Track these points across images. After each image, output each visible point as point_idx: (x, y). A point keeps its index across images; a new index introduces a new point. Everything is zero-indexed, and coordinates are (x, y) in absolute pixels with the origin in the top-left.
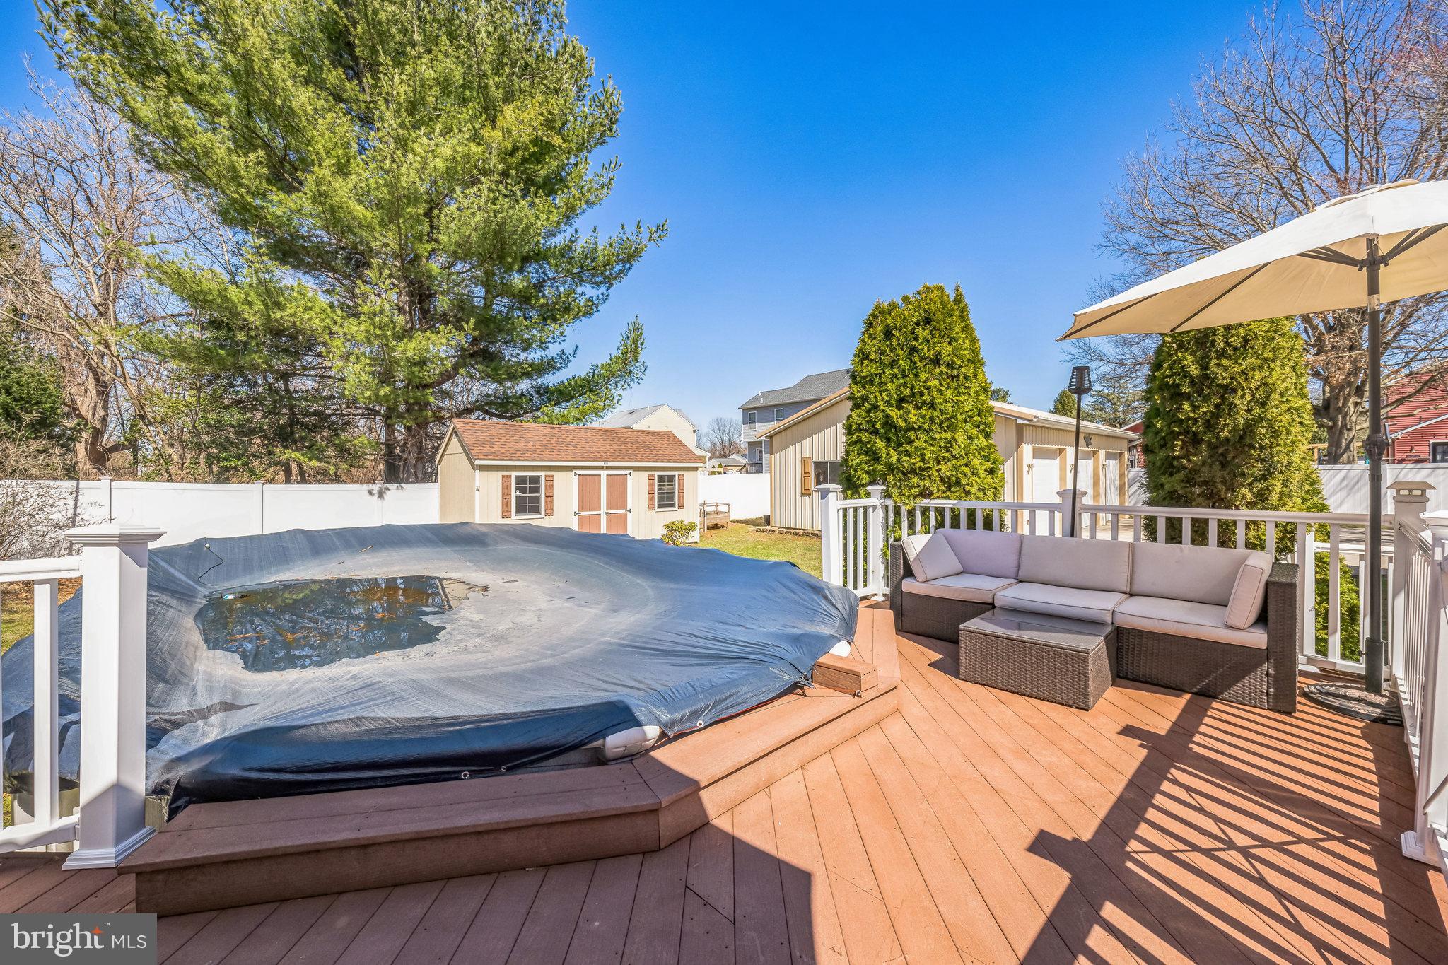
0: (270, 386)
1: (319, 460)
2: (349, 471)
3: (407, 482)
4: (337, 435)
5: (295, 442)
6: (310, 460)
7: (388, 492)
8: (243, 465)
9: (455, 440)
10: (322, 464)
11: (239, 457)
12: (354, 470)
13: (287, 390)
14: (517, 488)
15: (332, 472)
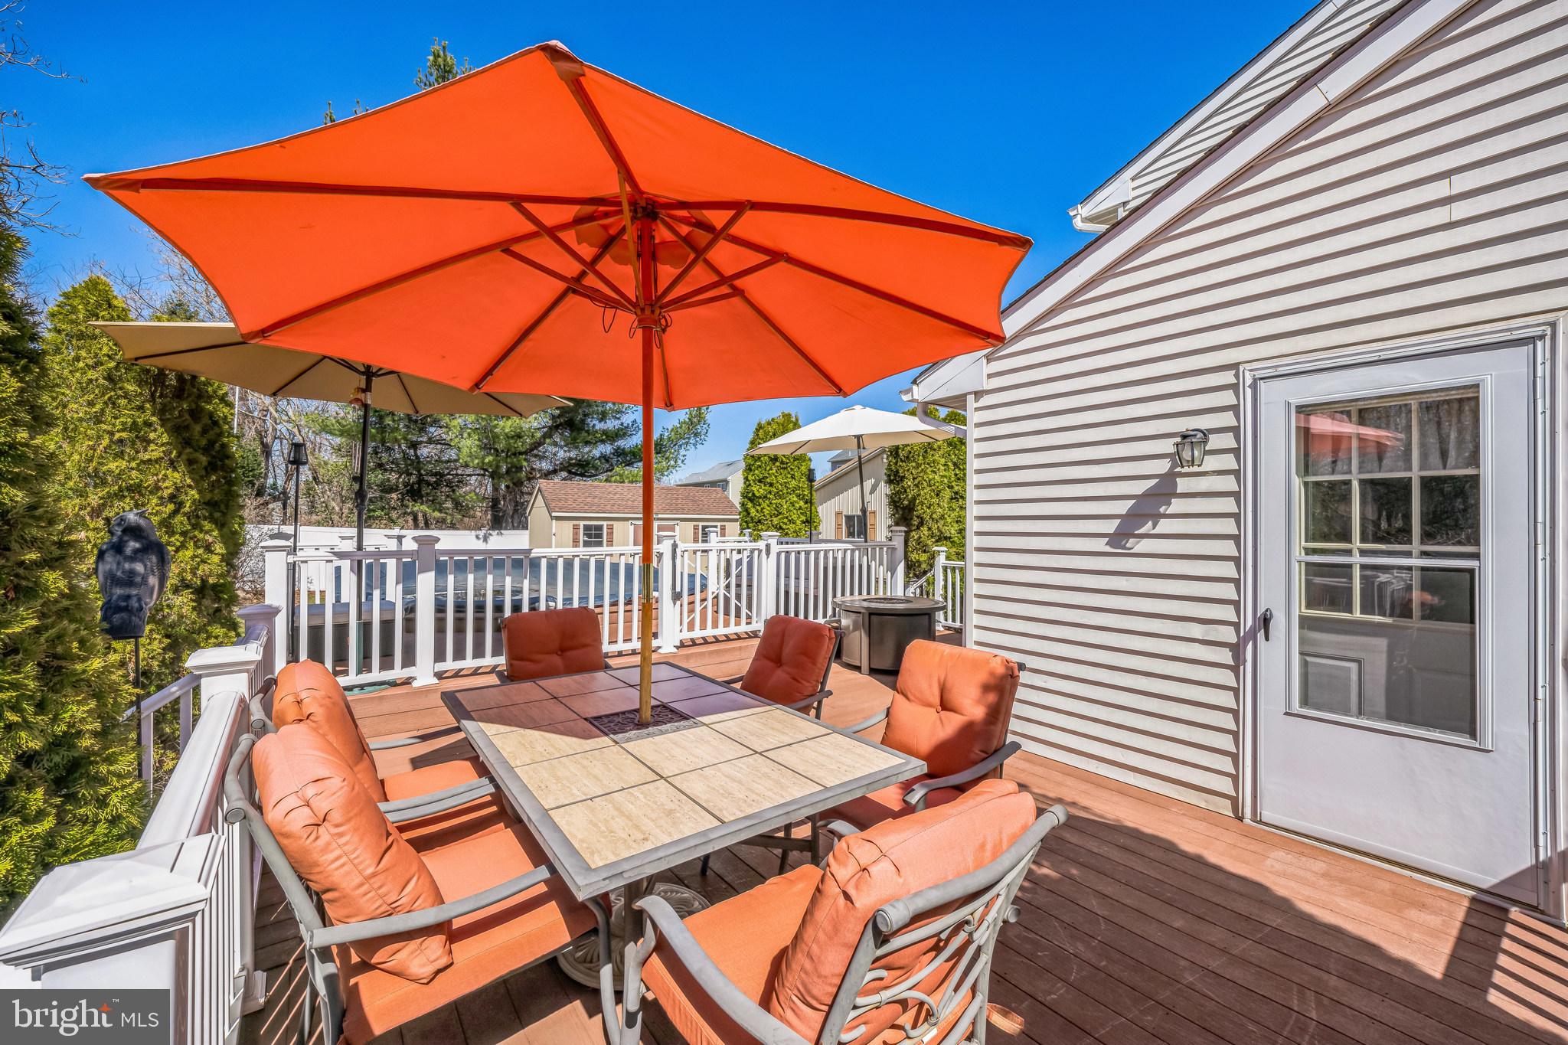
0: (404, 452)
1: (440, 511)
2: (462, 520)
3: (506, 529)
4: (454, 491)
5: (421, 497)
6: (434, 511)
7: (491, 537)
8: (385, 515)
9: (540, 497)
10: (443, 515)
11: (383, 508)
12: (466, 520)
13: (416, 455)
14: (584, 534)
15: (449, 521)
